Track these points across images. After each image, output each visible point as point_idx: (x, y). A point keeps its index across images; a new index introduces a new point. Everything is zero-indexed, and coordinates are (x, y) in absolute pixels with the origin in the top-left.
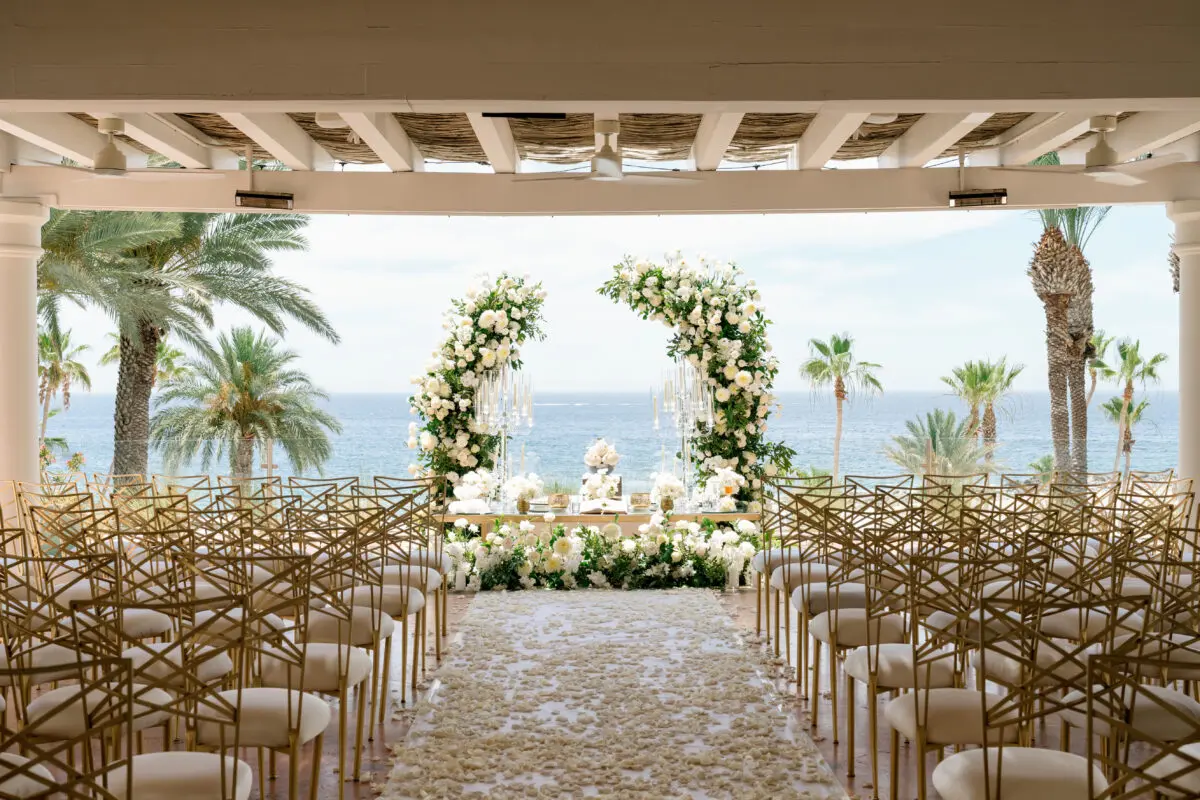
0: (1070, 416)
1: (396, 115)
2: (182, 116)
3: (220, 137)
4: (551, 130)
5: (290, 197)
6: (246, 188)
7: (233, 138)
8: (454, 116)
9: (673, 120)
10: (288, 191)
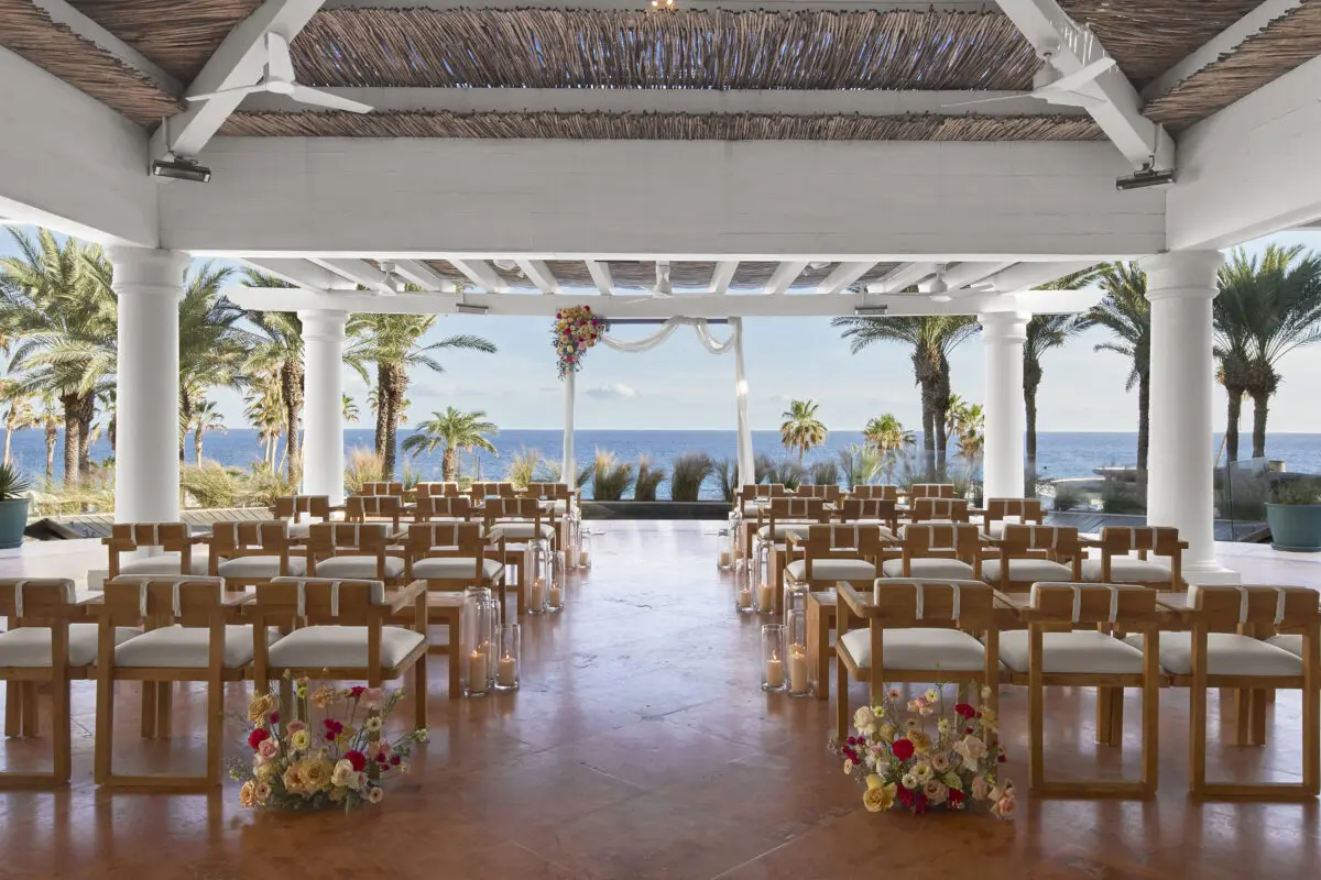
0: (936, 443)
1: (545, 261)
2: (425, 261)
3: (445, 274)
4: (633, 271)
5: (487, 308)
6: (462, 302)
7: (453, 275)
8: (577, 262)
9: (701, 265)
10: (485, 304)
